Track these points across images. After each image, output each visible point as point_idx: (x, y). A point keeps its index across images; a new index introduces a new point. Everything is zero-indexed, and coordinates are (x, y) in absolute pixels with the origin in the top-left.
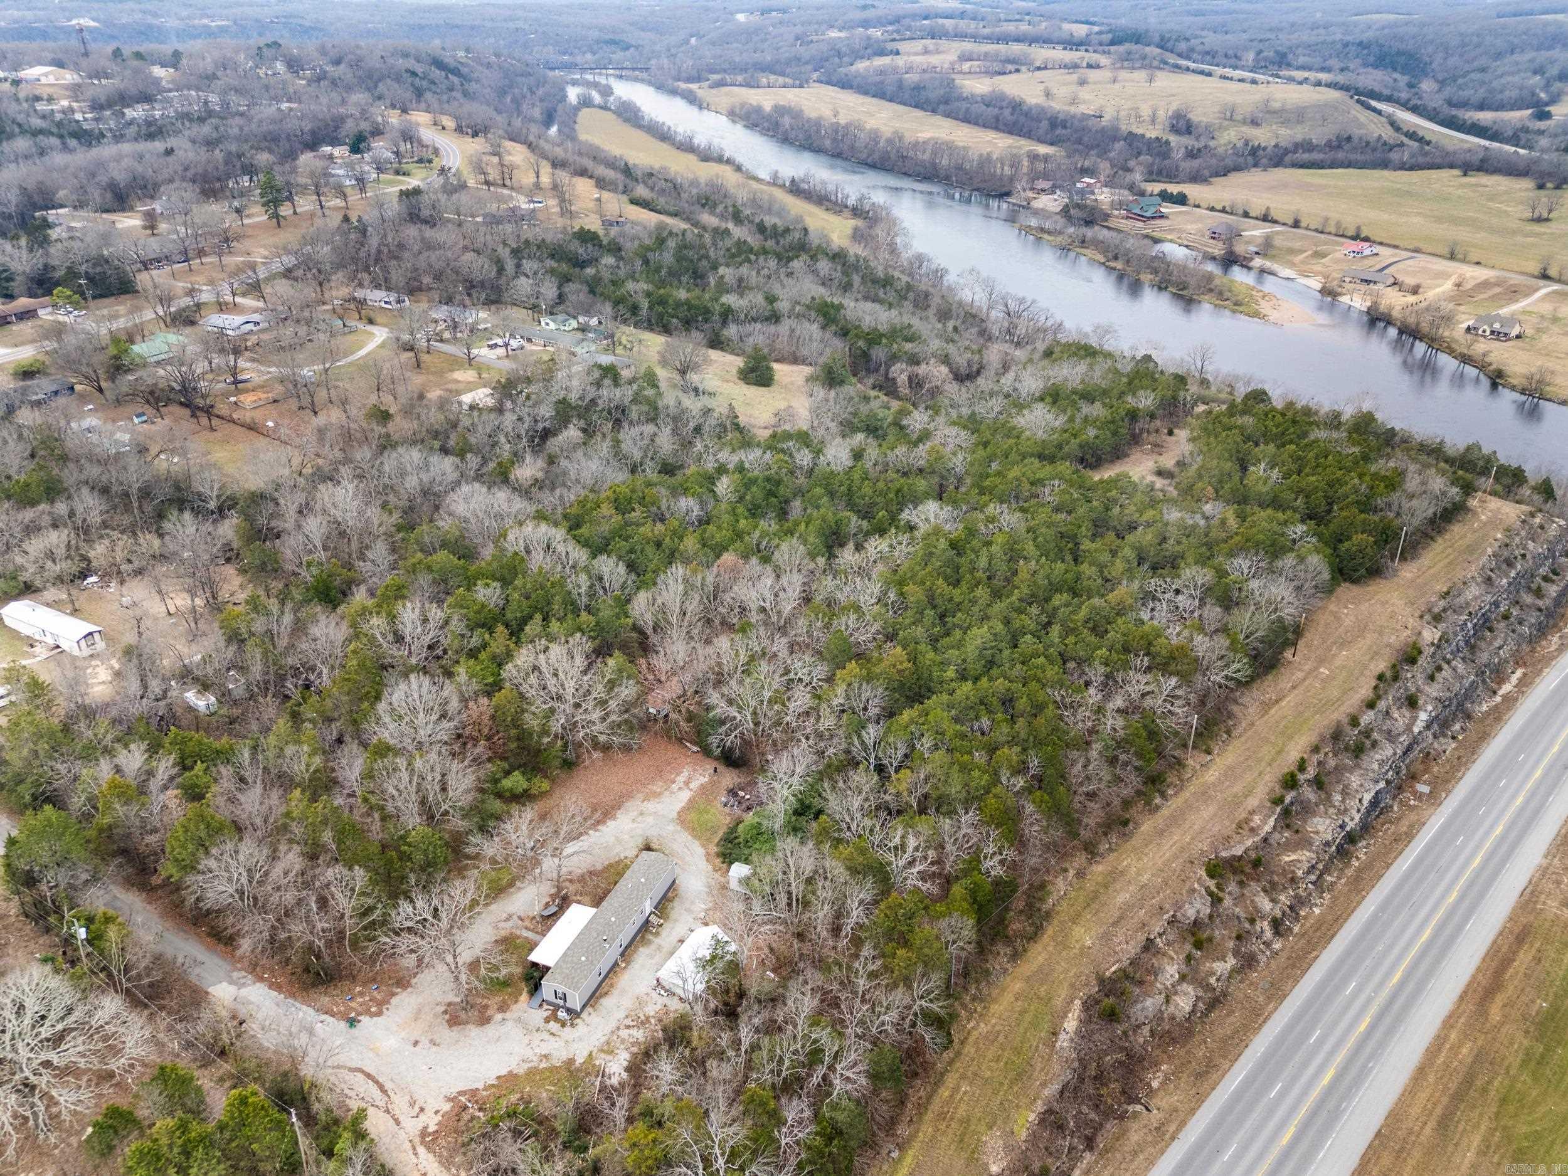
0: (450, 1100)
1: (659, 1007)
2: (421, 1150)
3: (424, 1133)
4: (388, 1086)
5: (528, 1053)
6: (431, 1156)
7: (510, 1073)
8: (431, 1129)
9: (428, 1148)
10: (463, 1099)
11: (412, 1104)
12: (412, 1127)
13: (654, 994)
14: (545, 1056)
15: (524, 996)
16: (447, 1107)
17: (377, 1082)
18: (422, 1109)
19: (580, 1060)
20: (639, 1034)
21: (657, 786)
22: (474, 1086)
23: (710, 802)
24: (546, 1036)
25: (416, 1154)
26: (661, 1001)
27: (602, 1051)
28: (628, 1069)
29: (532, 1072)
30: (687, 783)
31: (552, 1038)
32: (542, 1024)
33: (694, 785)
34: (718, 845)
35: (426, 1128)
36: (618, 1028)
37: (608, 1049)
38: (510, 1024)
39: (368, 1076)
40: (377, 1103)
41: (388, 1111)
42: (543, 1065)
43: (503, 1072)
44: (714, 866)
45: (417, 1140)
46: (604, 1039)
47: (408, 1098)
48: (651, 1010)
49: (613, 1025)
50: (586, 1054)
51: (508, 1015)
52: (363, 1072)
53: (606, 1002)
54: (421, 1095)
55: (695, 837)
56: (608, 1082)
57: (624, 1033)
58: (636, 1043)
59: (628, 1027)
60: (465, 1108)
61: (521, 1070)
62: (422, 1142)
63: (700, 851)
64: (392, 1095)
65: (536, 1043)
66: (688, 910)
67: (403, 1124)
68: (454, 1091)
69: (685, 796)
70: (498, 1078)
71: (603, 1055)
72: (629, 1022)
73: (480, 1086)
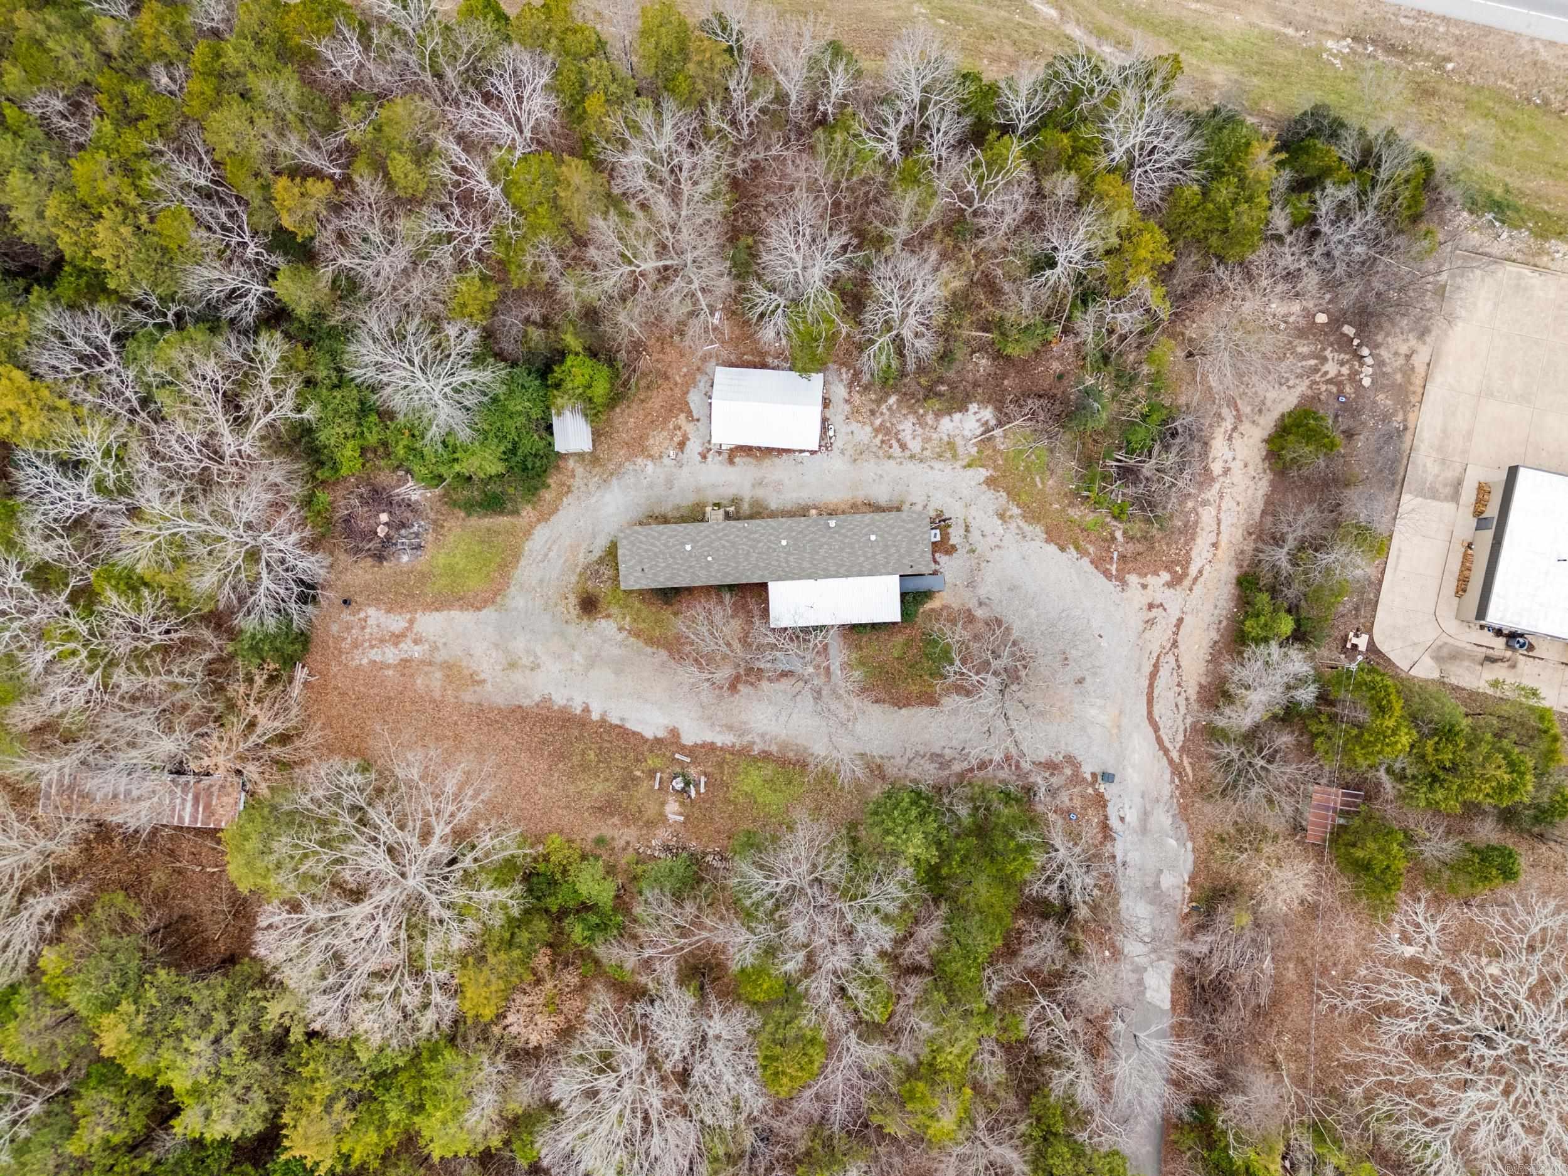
0: (1124, 583)
1: (854, 426)
2: (1193, 570)
3: (1175, 581)
4: (1147, 669)
5: (1010, 538)
6: (1193, 554)
7: (1048, 541)
8: (1166, 576)
9: (1188, 563)
10: (1113, 569)
11: (1151, 622)
12: (1174, 600)
13: (838, 444)
14: (1002, 516)
15: (934, 604)
16: (1133, 579)
17: (1151, 686)
18: (1151, 606)
19: (983, 473)
20: (907, 427)
21: (432, 682)
22: (1092, 568)
23: (423, 577)
24: (975, 535)
25: (1200, 572)
26: (843, 429)
27: (955, 456)
28: (963, 408)
29: (1032, 515)
30: (397, 638)
31: (974, 525)
32: (961, 552)
33: (396, 623)
34: (516, 512)
35: (1170, 585)
36: (912, 457)
37: (949, 449)
38: (982, 592)
39: (1150, 702)
40: (1173, 664)
41: (1175, 644)
42: (1016, 511)
43: (1052, 548)
44: (560, 496)
45: (1187, 582)
46: (938, 465)
47: (1147, 635)
48: (864, 433)
49: (911, 467)
50: (970, 472)
51: (972, 604)
52: (1150, 713)
53: (882, 494)
54: (1136, 621)
55: (517, 556)
56: (993, 422)
57: (915, 446)
58: (921, 421)
59: (903, 446)
60: (1123, 557)
61: (1038, 530)
62: (1185, 575)
63: (541, 535)
64: (1155, 655)
65: (991, 541)
66: (669, 484)
67: (1178, 614)
68: (1110, 586)
69: (430, 623)
70: (1062, 549)
71: (961, 451)
72: (896, 450)
73: (1085, 561)
